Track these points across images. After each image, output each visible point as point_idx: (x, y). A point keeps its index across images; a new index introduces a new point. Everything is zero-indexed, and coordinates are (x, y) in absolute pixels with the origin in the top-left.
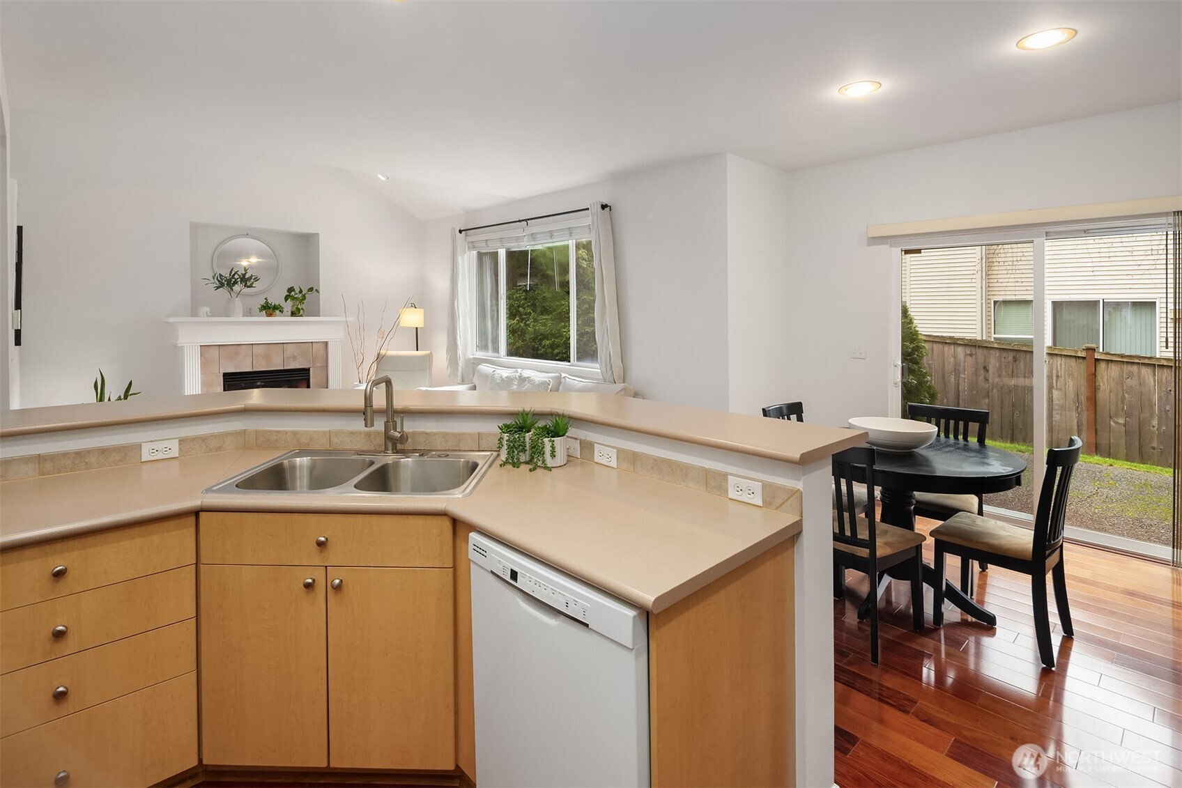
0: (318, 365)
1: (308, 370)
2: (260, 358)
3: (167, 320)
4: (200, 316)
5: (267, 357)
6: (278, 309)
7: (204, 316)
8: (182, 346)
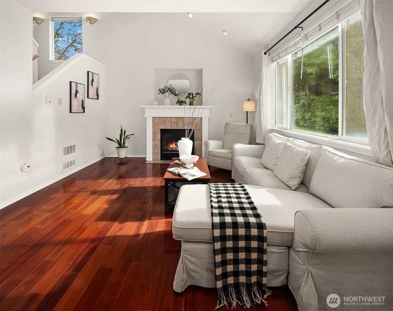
0: (198, 128)
2: (174, 124)
3: (141, 106)
4: (153, 105)
5: (177, 123)
6: (185, 103)
7: (155, 105)
8: (146, 117)
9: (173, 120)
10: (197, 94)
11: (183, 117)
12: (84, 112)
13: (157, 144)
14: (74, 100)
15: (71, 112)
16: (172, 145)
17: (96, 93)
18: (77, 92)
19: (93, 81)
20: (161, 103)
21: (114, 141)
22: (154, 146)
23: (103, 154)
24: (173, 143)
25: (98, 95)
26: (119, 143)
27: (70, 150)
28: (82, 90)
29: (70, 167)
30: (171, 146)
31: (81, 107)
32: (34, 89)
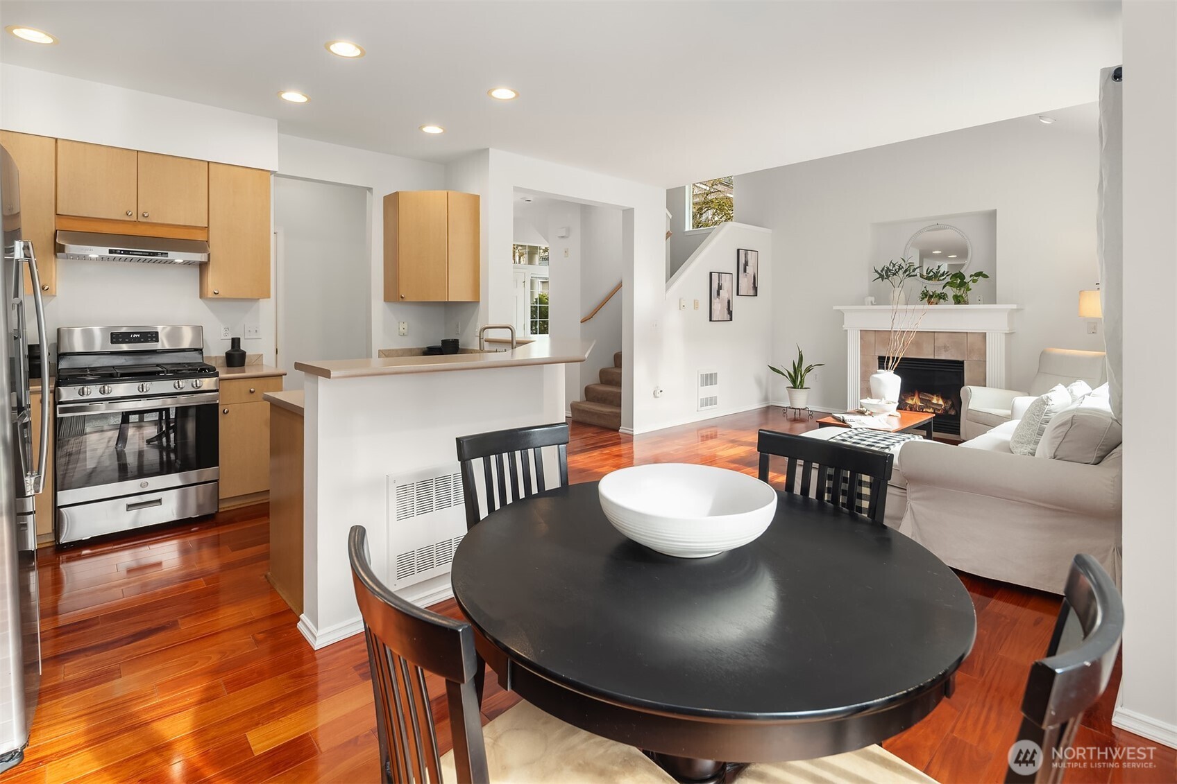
0: (974, 359)
1: (962, 363)
2: (911, 346)
3: (835, 308)
4: (864, 305)
5: (919, 345)
6: (942, 297)
7: (868, 305)
8: (847, 330)
10: (979, 274)
11: (934, 332)
12: (731, 320)
14: (716, 301)
15: (711, 320)
16: (913, 399)
17: (752, 285)
18: (720, 287)
19: (746, 264)
20: (881, 299)
21: (784, 375)
22: (864, 392)
23: (766, 399)
24: (914, 396)
25: (755, 288)
26: (794, 381)
27: (709, 379)
28: (728, 284)
29: (709, 407)
30: (910, 402)
31: (726, 311)
32: (667, 289)
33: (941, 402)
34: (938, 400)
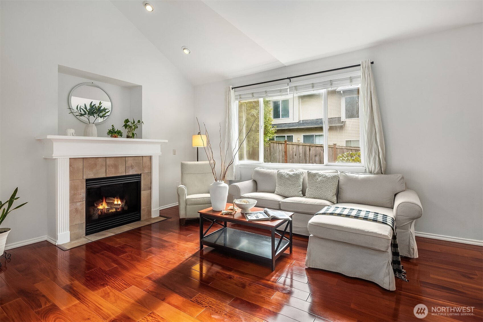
0: (146, 172)
1: (140, 175)
2: (111, 168)
4: (67, 135)
5: (116, 166)
6: (119, 133)
7: (71, 135)
8: (56, 159)
9: (109, 162)
10: (139, 121)
13: (80, 208)
16: (102, 205)
22: (73, 212)
24: (103, 202)
30: (100, 207)
33: (119, 202)
34: (117, 201)
